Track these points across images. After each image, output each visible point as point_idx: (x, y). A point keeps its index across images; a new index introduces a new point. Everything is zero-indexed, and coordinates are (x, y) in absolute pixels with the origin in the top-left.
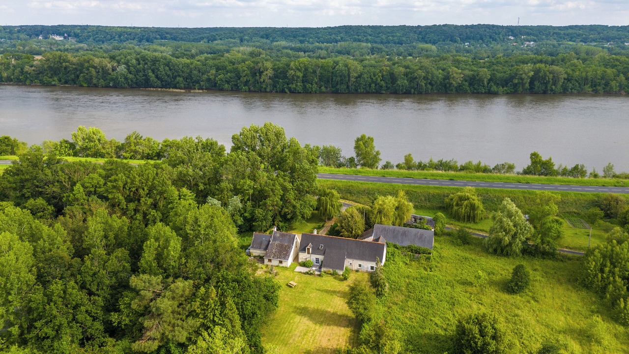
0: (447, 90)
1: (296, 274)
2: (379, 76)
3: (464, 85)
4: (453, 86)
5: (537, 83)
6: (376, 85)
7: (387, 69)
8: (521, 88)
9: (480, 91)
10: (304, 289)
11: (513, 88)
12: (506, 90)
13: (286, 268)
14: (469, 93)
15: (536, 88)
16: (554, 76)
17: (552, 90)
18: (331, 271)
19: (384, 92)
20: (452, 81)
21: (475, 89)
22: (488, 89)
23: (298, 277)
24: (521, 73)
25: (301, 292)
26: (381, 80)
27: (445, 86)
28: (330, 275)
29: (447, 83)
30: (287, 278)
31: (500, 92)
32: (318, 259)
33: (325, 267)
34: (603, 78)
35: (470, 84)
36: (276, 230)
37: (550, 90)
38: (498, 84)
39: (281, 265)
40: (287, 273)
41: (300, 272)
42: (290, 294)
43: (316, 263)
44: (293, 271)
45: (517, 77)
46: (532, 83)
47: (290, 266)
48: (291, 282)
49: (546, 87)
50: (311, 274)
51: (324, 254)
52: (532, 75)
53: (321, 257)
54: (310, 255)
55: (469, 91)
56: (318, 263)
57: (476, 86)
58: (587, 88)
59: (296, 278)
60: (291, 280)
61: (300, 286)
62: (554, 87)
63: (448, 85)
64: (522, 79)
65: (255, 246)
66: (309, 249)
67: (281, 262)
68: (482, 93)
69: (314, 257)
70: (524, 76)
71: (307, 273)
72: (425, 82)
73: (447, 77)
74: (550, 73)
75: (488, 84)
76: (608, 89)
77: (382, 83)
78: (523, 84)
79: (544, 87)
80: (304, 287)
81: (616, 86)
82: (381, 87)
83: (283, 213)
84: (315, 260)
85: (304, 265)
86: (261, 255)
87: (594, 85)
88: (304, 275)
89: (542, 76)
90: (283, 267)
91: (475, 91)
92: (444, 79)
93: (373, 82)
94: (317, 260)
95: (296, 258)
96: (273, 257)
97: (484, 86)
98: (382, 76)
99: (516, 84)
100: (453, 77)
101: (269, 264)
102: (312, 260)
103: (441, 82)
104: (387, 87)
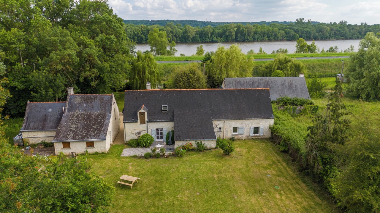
0: (187, 40)
1: (127, 160)
2: (139, 31)
3: (196, 37)
4: (190, 37)
5: (239, 35)
6: (138, 37)
7: (144, 26)
8: (230, 38)
9: (207, 40)
10: (158, 185)
11: (226, 39)
12: (222, 40)
13: (103, 154)
14: (200, 42)
15: (239, 38)
16: (248, 31)
17: (248, 39)
18: (194, 144)
19: (144, 42)
20: (189, 34)
21: (204, 40)
22: (211, 40)
23: (133, 166)
24: (230, 28)
25: (155, 195)
26: (141, 34)
27: (185, 38)
28: (193, 153)
29: (186, 36)
30: (110, 171)
31: (219, 41)
32: (162, 130)
33: (180, 138)
34: (273, 32)
35: (200, 37)
36: (72, 93)
37: (247, 39)
38: (217, 36)
39: (91, 151)
40: (108, 162)
41: (135, 157)
42: (129, 203)
43: (158, 138)
44: (119, 156)
45: (228, 31)
46: (236, 35)
47: (109, 150)
48: (125, 177)
49: (244, 38)
50: (157, 156)
51: (172, 119)
52: (236, 30)
53: (167, 127)
54: (145, 125)
55: (200, 41)
56: (161, 137)
57: (204, 38)
58: (265, 37)
59: (130, 168)
60: (122, 173)
61: (146, 181)
62: (249, 37)
63: (187, 37)
64: (231, 32)
65: (32, 125)
66: (142, 114)
67: (90, 144)
68: (208, 42)
69: (152, 128)
70: (232, 30)
71: (148, 156)
72: (172, 35)
73: (186, 32)
74: (246, 29)
75: (211, 36)
76: (276, 38)
77: (142, 35)
78: (232, 36)
79: (243, 38)
80: (156, 181)
81: (280, 36)
82: (142, 38)
83: (81, 80)
84: (155, 133)
85: (136, 144)
86: (48, 141)
87: (269, 36)
88: (145, 160)
89: (242, 31)
90: (96, 153)
91: (204, 41)
92: (184, 33)
93: (135, 35)
94: (159, 132)
95: (119, 135)
96: (73, 138)
97: (208, 38)
98: (142, 31)
99: (228, 36)
100: (190, 31)
101: (67, 152)
102: (150, 133)
103: (182, 36)
104: (146, 39)
